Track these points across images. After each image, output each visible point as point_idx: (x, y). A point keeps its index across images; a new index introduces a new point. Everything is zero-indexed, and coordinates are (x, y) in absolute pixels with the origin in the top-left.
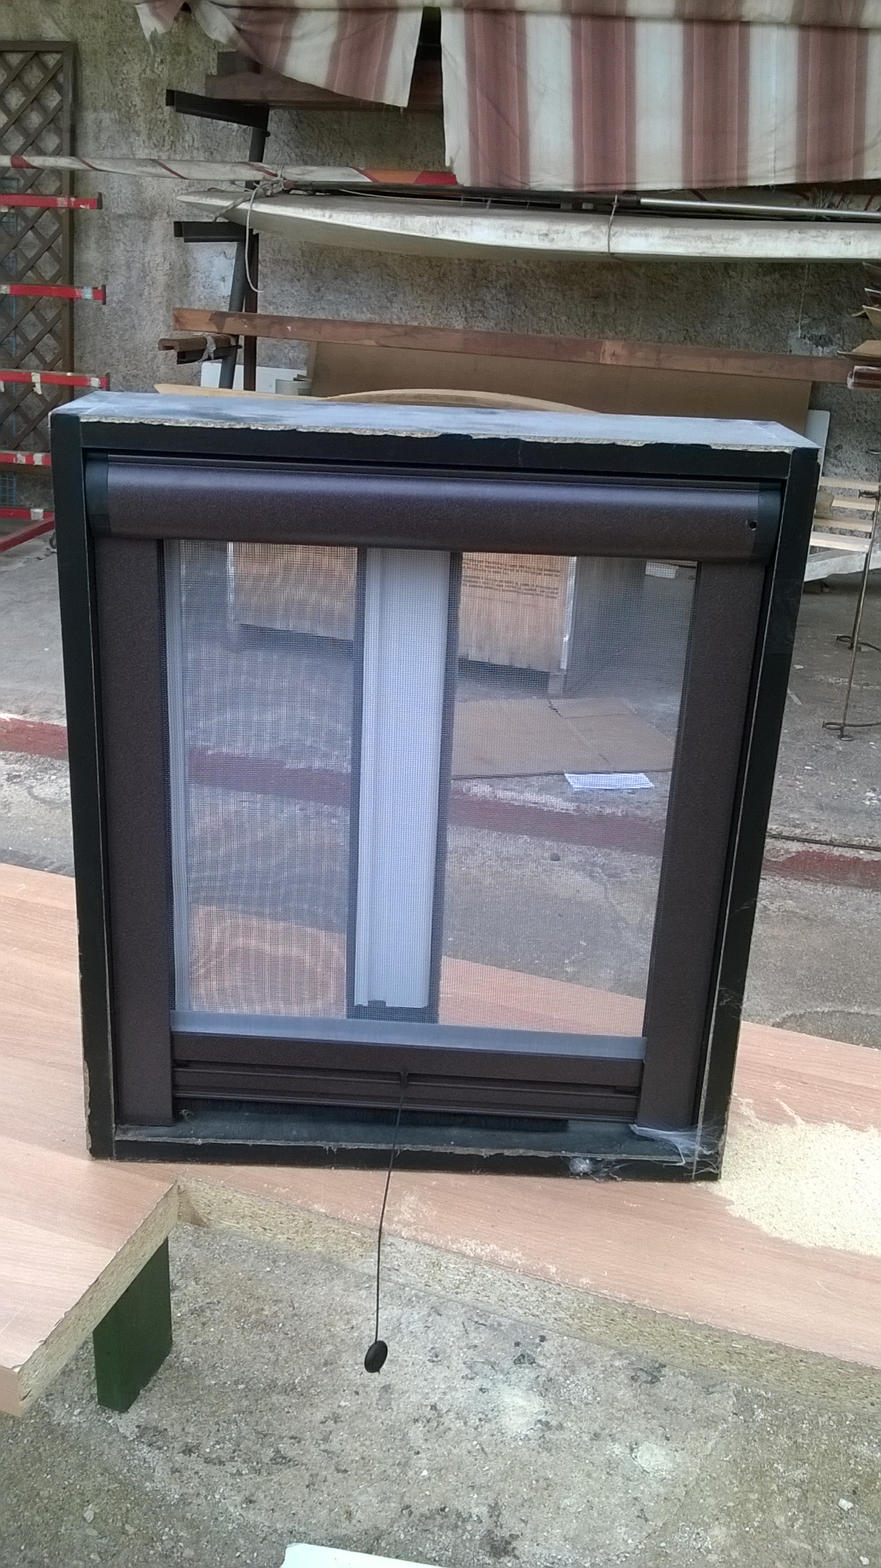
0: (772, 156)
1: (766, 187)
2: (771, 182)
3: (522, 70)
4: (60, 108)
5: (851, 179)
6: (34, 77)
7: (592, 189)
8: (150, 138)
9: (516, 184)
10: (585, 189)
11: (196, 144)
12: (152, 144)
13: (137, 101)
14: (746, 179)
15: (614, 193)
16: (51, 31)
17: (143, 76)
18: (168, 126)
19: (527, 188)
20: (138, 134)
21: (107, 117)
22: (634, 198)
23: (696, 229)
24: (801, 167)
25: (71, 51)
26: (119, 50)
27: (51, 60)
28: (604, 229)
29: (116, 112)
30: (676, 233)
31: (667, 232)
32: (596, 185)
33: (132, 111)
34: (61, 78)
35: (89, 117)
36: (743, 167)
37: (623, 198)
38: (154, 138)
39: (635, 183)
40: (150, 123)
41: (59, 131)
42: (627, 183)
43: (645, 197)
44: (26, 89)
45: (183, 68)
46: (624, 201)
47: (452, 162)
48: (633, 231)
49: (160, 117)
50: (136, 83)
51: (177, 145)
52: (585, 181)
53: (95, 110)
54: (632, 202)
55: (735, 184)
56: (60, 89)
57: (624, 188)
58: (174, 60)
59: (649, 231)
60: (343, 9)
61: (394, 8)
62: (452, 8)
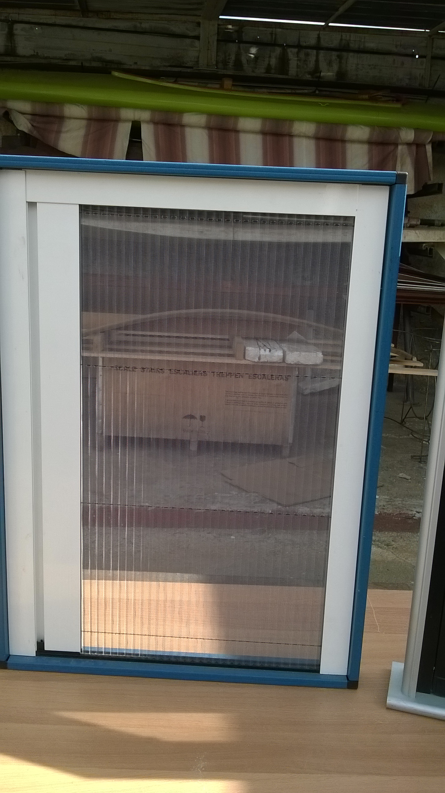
60: (89, 119)
61: (117, 120)
62: (147, 122)
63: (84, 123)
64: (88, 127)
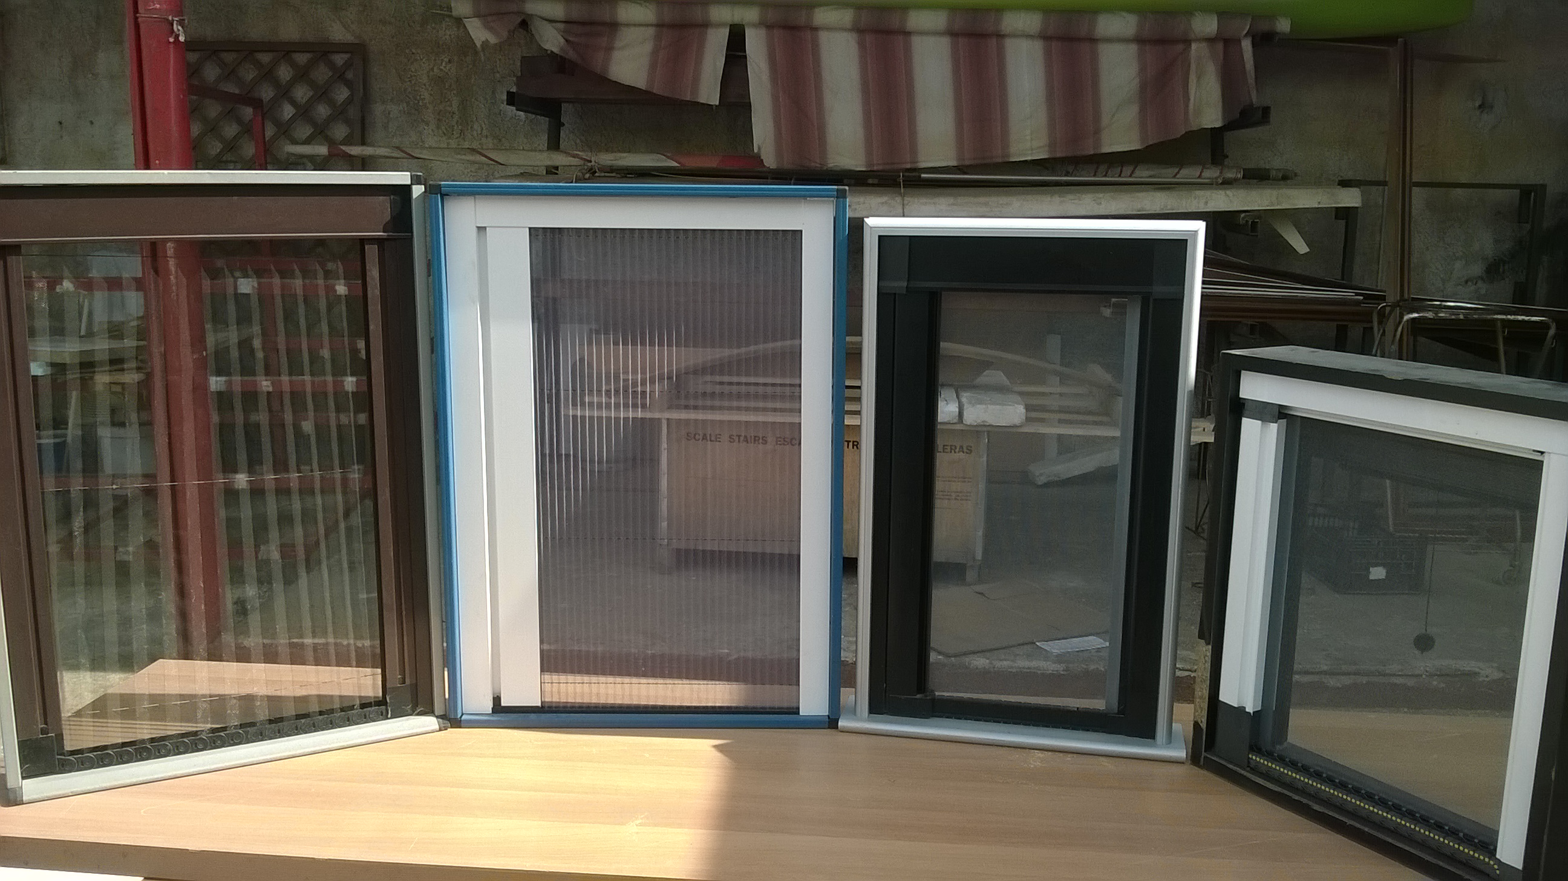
0: (1028, 138)
1: (1026, 161)
2: (1029, 158)
3: (818, 75)
4: (349, 101)
5: (1092, 153)
6: (322, 74)
7: (880, 168)
8: (438, 127)
9: (815, 164)
10: (875, 168)
11: (485, 132)
12: (441, 132)
13: (426, 95)
14: (1008, 156)
15: (899, 171)
16: (338, 33)
17: (431, 73)
18: (456, 117)
19: (825, 168)
20: (427, 124)
21: (395, 109)
22: (917, 174)
23: (975, 196)
24: (1052, 145)
25: (358, 51)
26: (407, 51)
27: (339, 59)
28: (899, 199)
29: (405, 104)
30: (959, 201)
31: (951, 200)
32: (884, 164)
33: (421, 104)
34: (349, 75)
35: (378, 109)
36: (1005, 145)
37: (907, 174)
38: (443, 128)
39: (917, 162)
40: (439, 114)
41: (348, 122)
42: (911, 163)
43: (924, 173)
44: (313, 84)
45: (471, 66)
46: (909, 176)
47: (759, 148)
48: (924, 200)
49: (449, 109)
50: (425, 80)
51: (466, 133)
52: (875, 162)
53: (384, 102)
54: (914, 176)
55: (1000, 160)
56: (349, 84)
57: (908, 166)
58: (462, 60)
59: (936, 200)
60: (659, 26)
61: (705, 25)
62: (755, 26)
63: (651, 31)
64: (658, 38)
